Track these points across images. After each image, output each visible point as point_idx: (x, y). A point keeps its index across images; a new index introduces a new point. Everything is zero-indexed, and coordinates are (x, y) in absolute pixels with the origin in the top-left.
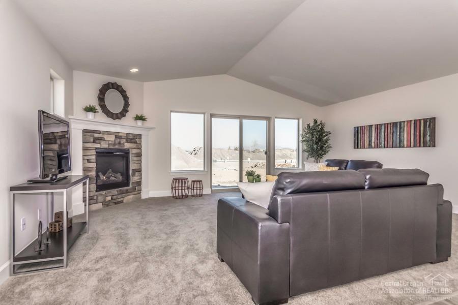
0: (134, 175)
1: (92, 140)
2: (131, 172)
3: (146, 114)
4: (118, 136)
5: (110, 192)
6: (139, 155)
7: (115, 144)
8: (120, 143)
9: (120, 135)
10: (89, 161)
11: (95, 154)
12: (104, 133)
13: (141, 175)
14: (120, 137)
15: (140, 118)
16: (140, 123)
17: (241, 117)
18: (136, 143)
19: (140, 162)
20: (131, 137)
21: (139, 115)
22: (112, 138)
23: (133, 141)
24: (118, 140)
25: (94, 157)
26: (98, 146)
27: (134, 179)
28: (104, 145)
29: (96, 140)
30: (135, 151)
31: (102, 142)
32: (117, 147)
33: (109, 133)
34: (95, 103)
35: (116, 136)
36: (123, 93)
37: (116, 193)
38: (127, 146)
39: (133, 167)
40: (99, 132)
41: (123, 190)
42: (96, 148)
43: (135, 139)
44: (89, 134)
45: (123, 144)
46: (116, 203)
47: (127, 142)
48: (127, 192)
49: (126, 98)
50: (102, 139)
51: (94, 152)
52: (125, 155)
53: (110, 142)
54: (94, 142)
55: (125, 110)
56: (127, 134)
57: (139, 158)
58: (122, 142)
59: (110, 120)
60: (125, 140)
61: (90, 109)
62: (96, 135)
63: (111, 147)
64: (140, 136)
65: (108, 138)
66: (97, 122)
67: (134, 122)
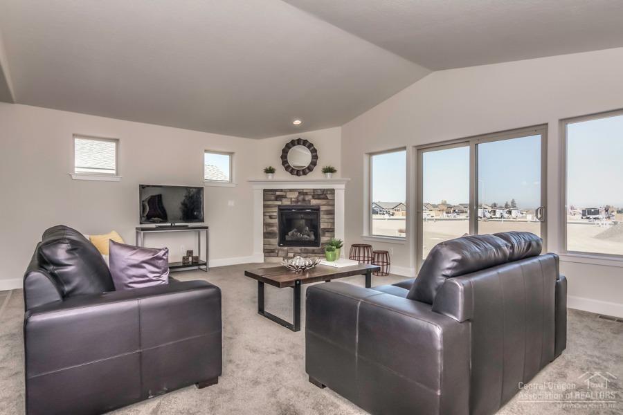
0: (324, 235)
1: (273, 198)
2: (321, 232)
4: (302, 193)
5: (292, 249)
6: (331, 213)
7: (297, 201)
8: (304, 200)
9: (305, 191)
10: (271, 217)
11: (277, 210)
12: (286, 190)
13: (333, 236)
14: (306, 194)
15: (330, 170)
16: (329, 175)
18: (326, 198)
19: (331, 221)
20: (319, 193)
21: (328, 166)
22: (294, 195)
23: (322, 196)
24: (302, 197)
25: (277, 214)
26: (279, 203)
28: (286, 202)
29: (278, 198)
30: (325, 208)
31: (284, 200)
32: (299, 204)
33: (291, 190)
34: (277, 164)
35: (299, 193)
37: (299, 251)
38: (314, 202)
39: (323, 225)
40: (281, 190)
41: (307, 250)
42: (279, 206)
43: (326, 195)
44: (271, 193)
45: (309, 201)
47: (314, 198)
48: (314, 252)
50: (285, 197)
51: (275, 209)
52: (316, 210)
53: (293, 199)
54: (276, 200)
55: (314, 163)
56: (314, 189)
57: (330, 216)
58: (307, 199)
59: (295, 178)
60: (310, 197)
61: (270, 171)
62: (278, 193)
63: (294, 204)
64: (332, 191)
65: (290, 195)
66: (283, 181)
67: (324, 176)
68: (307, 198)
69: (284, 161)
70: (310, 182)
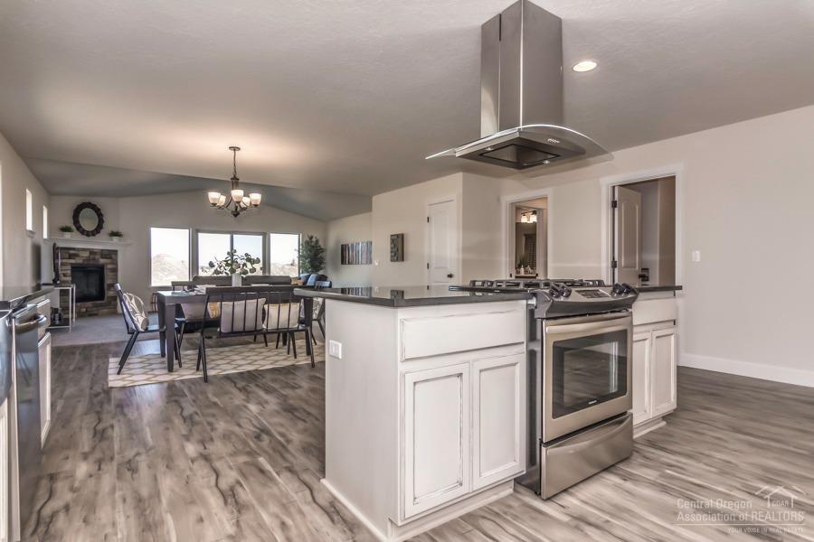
0: (109, 289)
1: (67, 256)
2: (106, 287)
3: (121, 230)
4: (92, 252)
5: (85, 304)
6: (115, 270)
7: (88, 259)
8: (94, 259)
9: (94, 251)
10: (65, 275)
11: (71, 268)
12: (78, 249)
14: (96, 253)
15: (117, 234)
16: (115, 239)
17: (232, 233)
18: (111, 258)
19: (115, 277)
20: (107, 253)
21: (115, 231)
22: (86, 254)
23: (108, 256)
24: (92, 257)
25: (69, 272)
26: (72, 261)
27: (110, 293)
28: (78, 261)
29: (71, 257)
30: (109, 266)
31: (77, 258)
32: (91, 262)
33: (84, 250)
34: (70, 223)
35: (90, 252)
36: (97, 211)
37: (91, 306)
38: (102, 261)
39: (108, 281)
40: (74, 249)
41: (97, 304)
42: (72, 264)
43: (111, 255)
44: (65, 251)
45: (98, 260)
46: (90, 315)
47: (102, 258)
48: (102, 305)
49: (100, 216)
50: (77, 255)
51: (69, 267)
52: (101, 269)
53: (85, 258)
54: (70, 258)
55: (99, 228)
56: (103, 250)
57: (114, 274)
59: (85, 238)
60: (99, 256)
61: (65, 229)
62: (72, 252)
63: (86, 262)
64: (115, 252)
65: (82, 254)
66: (74, 241)
67: (109, 238)
68: (97, 257)
69: (76, 222)
70: (100, 243)
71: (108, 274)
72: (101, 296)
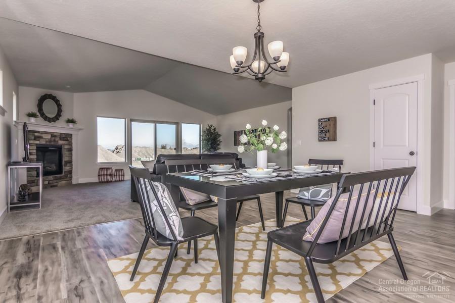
0: (65, 165)
1: (33, 138)
2: (63, 163)
3: (75, 118)
4: (53, 135)
5: (47, 178)
6: (70, 150)
7: (50, 141)
8: (55, 141)
9: (55, 134)
10: (31, 154)
11: (36, 148)
12: (42, 133)
13: (71, 166)
14: (55, 136)
15: (72, 121)
16: (71, 125)
17: (155, 122)
18: (67, 140)
19: (71, 155)
20: (64, 136)
21: (71, 118)
22: (49, 137)
23: (65, 139)
24: (53, 138)
25: (35, 151)
26: (38, 142)
27: (66, 168)
28: (43, 142)
29: (36, 138)
30: (66, 147)
31: (41, 140)
32: (52, 143)
33: (47, 133)
34: (35, 110)
35: (51, 135)
36: (57, 102)
37: (52, 179)
38: (61, 142)
39: (65, 159)
40: (38, 132)
41: (57, 177)
42: (36, 144)
43: (67, 137)
44: (31, 134)
45: (58, 141)
46: (52, 187)
47: (60, 139)
48: (61, 178)
49: (59, 106)
50: (40, 137)
52: (60, 149)
53: (47, 140)
54: (35, 140)
55: (58, 115)
56: (61, 133)
57: (70, 152)
59: (47, 123)
61: (32, 115)
62: (36, 134)
63: (48, 143)
64: (71, 135)
65: (45, 136)
66: (38, 125)
67: (66, 124)
68: (57, 139)
69: (40, 109)
70: (59, 128)
71: (65, 153)
72: (60, 170)
